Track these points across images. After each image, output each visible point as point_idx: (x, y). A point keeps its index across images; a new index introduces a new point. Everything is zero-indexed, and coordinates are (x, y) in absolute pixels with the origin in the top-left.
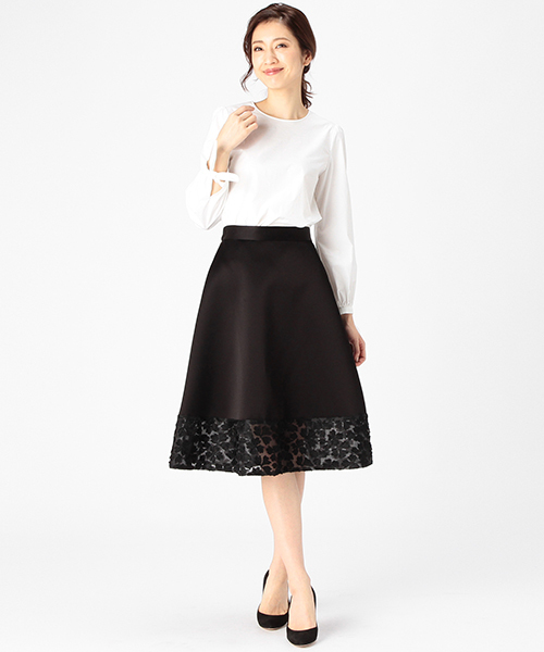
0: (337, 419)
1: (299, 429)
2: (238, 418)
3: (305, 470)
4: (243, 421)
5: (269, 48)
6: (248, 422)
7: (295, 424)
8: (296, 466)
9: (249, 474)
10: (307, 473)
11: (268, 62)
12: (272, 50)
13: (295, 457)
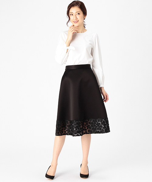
0: (98, 119)
1: (88, 122)
2: (72, 120)
3: (91, 133)
4: (73, 121)
5: (74, 15)
6: (74, 121)
7: (87, 120)
8: (88, 132)
9: (76, 136)
10: (91, 134)
11: (75, 19)
12: (76, 15)
13: (87, 130)
